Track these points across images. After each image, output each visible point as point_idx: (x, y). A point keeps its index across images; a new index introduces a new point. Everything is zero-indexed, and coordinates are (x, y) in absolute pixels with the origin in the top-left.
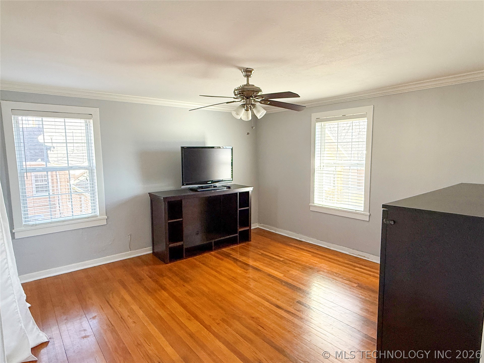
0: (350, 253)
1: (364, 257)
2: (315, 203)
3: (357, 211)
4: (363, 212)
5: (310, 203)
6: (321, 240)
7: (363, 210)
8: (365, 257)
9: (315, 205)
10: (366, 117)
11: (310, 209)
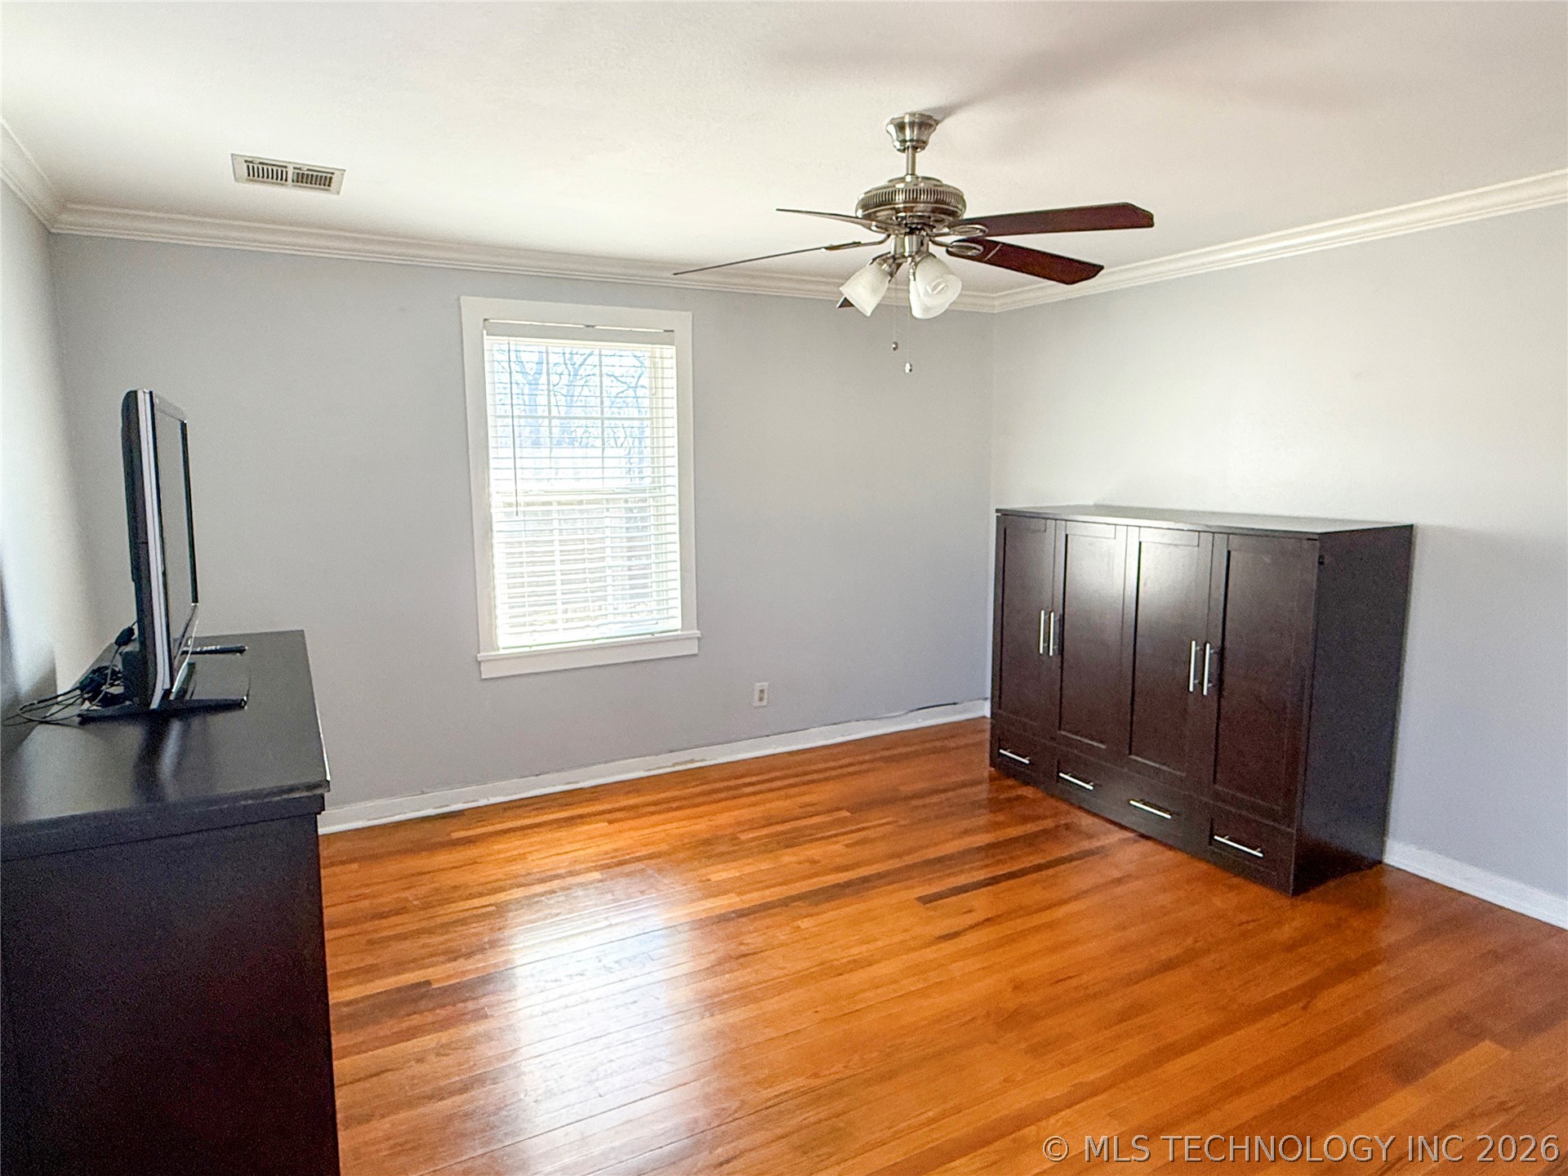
0: (650, 770)
1: (692, 761)
2: (501, 646)
3: (656, 635)
4: (679, 633)
5: (479, 653)
6: (537, 775)
7: (680, 627)
8: (697, 761)
9: (502, 652)
10: (672, 345)
11: (483, 673)
